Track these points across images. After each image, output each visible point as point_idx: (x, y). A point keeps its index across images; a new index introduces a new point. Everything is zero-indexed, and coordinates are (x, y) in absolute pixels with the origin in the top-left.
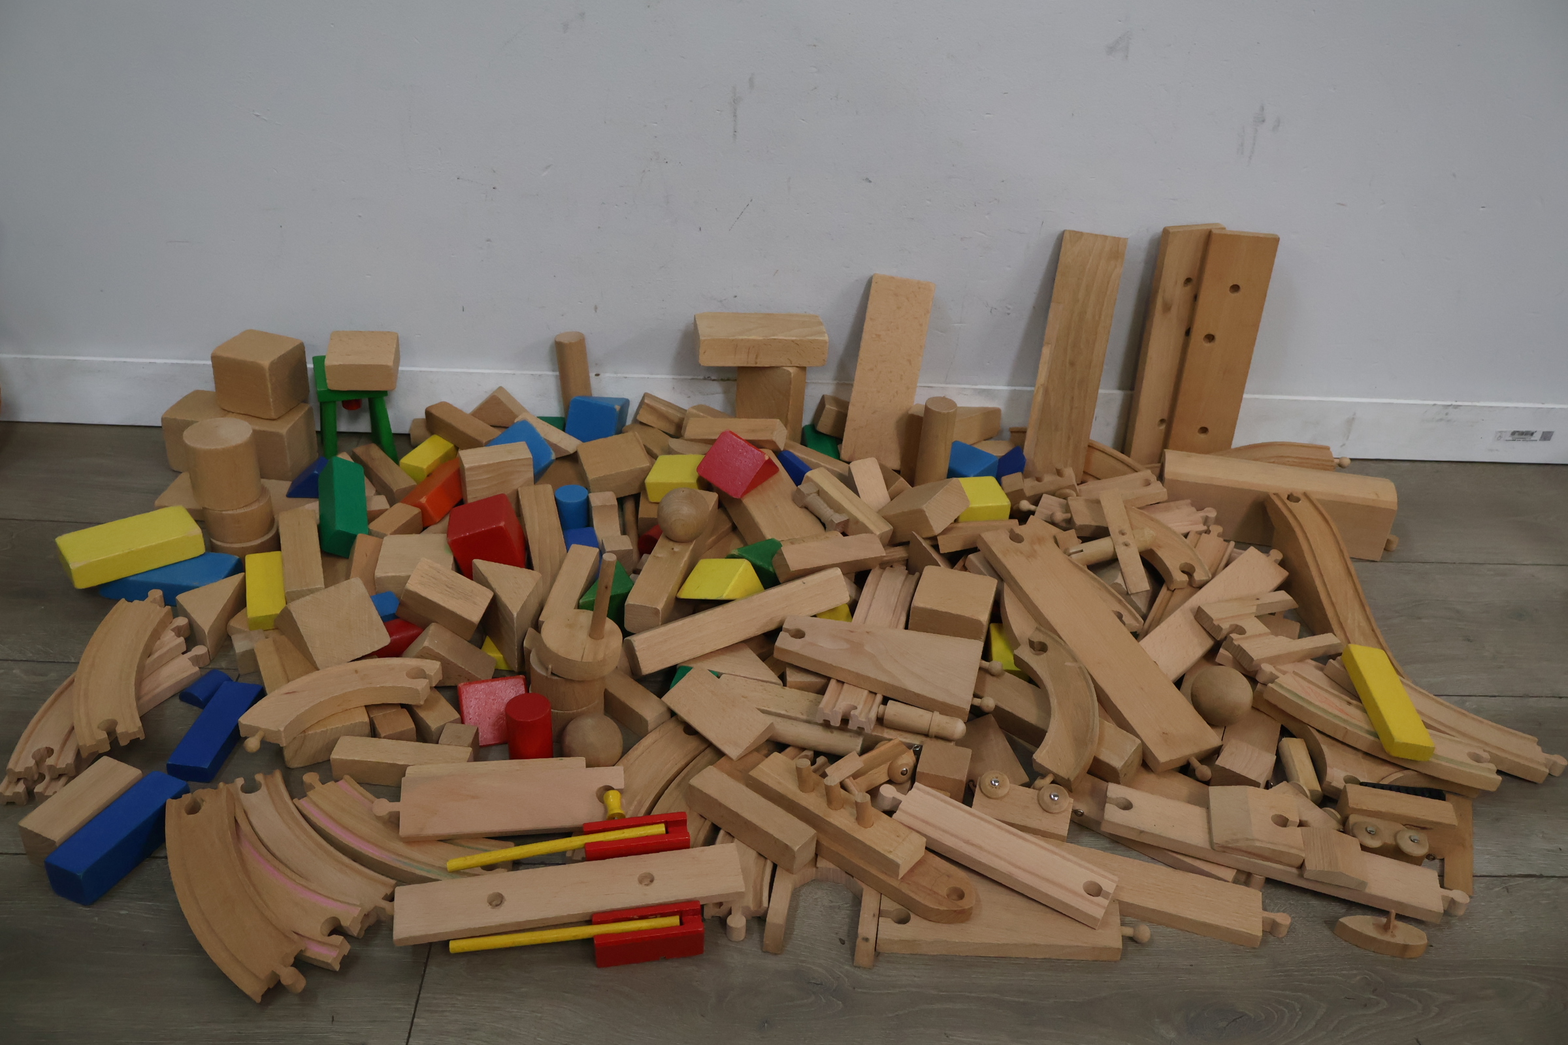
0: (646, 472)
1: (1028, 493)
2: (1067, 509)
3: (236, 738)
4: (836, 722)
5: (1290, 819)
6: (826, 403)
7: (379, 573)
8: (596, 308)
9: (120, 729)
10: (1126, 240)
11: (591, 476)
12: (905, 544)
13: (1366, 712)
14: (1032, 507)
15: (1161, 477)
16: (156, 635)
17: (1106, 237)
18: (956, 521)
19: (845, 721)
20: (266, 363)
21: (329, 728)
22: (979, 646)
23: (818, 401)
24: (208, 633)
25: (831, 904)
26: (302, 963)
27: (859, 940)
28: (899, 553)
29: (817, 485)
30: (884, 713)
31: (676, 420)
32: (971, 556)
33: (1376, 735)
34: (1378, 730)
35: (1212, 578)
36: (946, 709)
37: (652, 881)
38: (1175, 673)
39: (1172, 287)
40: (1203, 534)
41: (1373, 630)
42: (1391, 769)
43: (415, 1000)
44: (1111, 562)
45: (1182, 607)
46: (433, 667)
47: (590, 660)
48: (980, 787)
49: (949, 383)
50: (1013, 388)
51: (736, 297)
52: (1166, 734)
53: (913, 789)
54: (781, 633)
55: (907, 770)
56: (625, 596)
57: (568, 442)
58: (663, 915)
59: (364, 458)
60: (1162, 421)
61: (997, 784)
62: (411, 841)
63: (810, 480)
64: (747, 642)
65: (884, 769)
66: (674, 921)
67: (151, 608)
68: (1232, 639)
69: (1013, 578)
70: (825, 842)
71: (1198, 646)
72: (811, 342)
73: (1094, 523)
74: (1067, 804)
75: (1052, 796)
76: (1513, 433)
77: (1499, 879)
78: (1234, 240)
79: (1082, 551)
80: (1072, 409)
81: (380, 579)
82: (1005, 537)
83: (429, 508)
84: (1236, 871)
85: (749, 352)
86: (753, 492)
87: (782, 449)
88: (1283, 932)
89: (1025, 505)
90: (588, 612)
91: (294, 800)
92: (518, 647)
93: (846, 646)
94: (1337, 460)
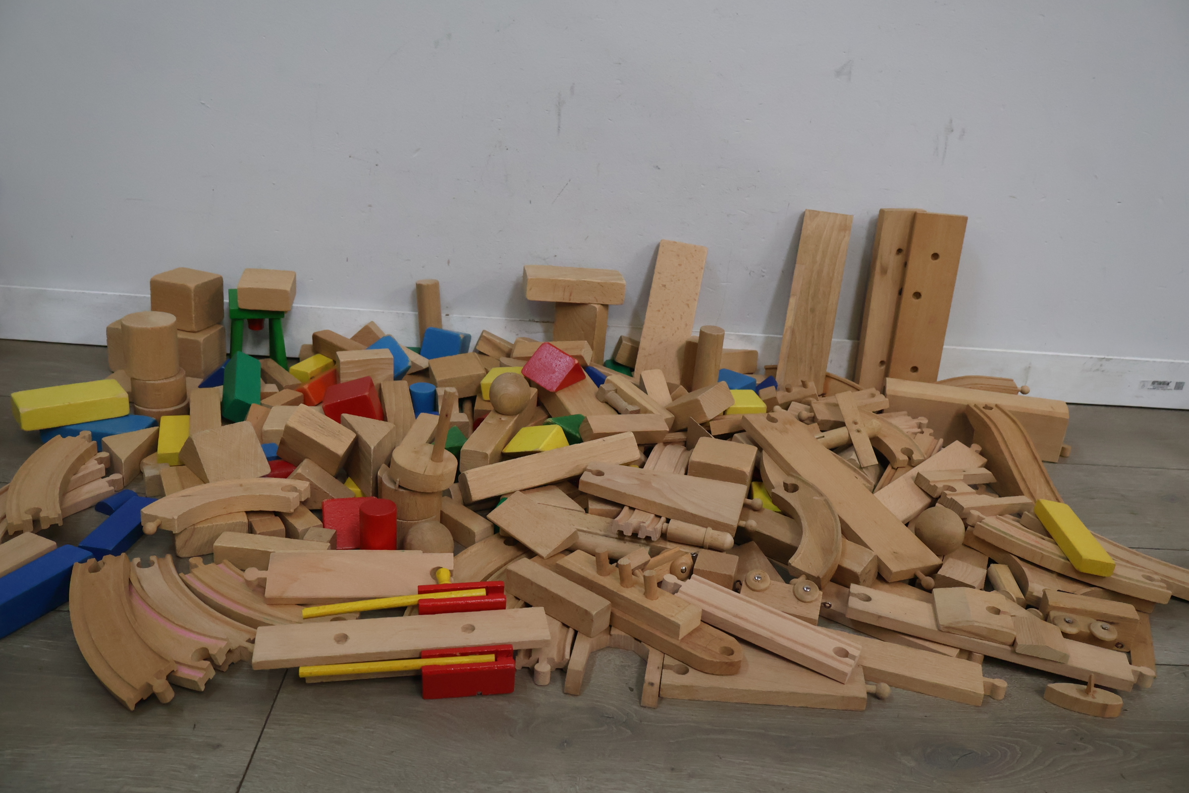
0: (481, 376)
1: (780, 401)
2: (812, 410)
4: (628, 534)
5: (1001, 610)
6: (623, 341)
7: (267, 428)
8: (449, 262)
9: (43, 515)
10: (851, 216)
11: (439, 380)
12: (684, 430)
13: (1057, 545)
15: (883, 391)
17: (837, 214)
18: (724, 413)
19: (636, 533)
20: (192, 286)
21: (215, 524)
22: (745, 490)
23: (616, 341)
24: (125, 465)
25: (623, 664)
26: (173, 681)
27: (645, 685)
28: (680, 436)
29: (615, 385)
30: (667, 529)
31: (507, 348)
32: (736, 435)
33: (1067, 558)
34: (1068, 554)
35: (927, 459)
36: (717, 526)
37: (473, 630)
38: (904, 517)
39: (887, 256)
40: (918, 435)
42: (1080, 586)
43: (267, 715)
44: (847, 445)
45: (905, 475)
46: (303, 485)
47: (431, 474)
48: (746, 584)
50: (767, 335)
51: (556, 256)
52: (897, 553)
53: (691, 579)
54: (584, 474)
55: (685, 568)
56: (461, 445)
57: (422, 362)
58: (482, 654)
59: (264, 367)
60: (882, 363)
61: (759, 580)
62: (273, 602)
63: (608, 383)
64: (557, 484)
65: (667, 566)
66: (491, 658)
67: (82, 442)
68: (946, 495)
69: (770, 446)
70: (618, 613)
71: (916, 503)
72: (613, 284)
73: (832, 418)
74: (817, 596)
75: (805, 589)
76: (1154, 383)
77: (1177, 667)
78: (933, 218)
79: (824, 437)
80: (813, 345)
81: (267, 431)
82: (763, 419)
83: (310, 395)
84: (959, 650)
85: (564, 291)
86: (565, 389)
87: (588, 364)
88: (1001, 695)
89: (778, 409)
90: (431, 447)
91: (180, 574)
92: (373, 477)
93: (636, 482)
94: (1019, 387)
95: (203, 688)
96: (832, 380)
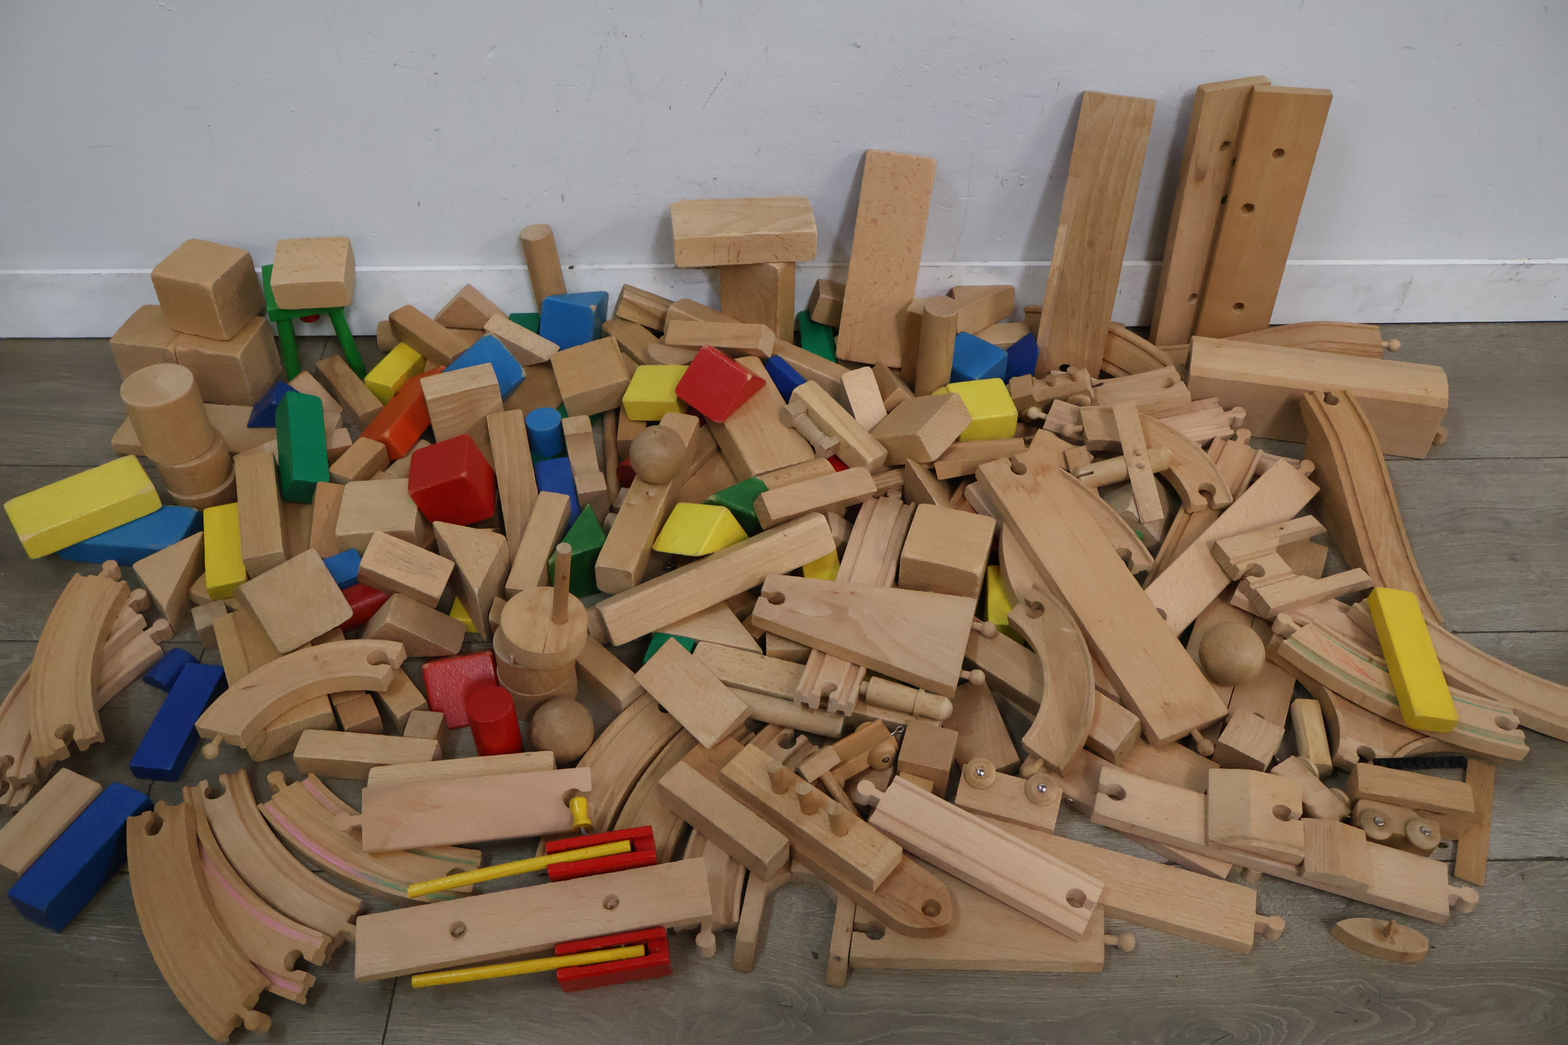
0: (623, 388)
1: (1038, 399)
2: (1079, 422)
3: (195, 741)
4: (815, 704)
5: (1292, 810)
6: (821, 292)
7: (340, 532)
8: (563, 198)
9: (77, 737)
10: (1155, 102)
11: (565, 395)
12: (901, 467)
14: (1042, 415)
15: (1184, 369)
16: (113, 614)
17: (1131, 100)
18: (957, 440)
19: (825, 699)
20: (209, 284)
21: (291, 723)
22: (972, 604)
23: (811, 287)
24: (167, 608)
25: (806, 911)
26: (267, 1002)
27: (831, 959)
28: (893, 478)
29: (805, 403)
30: (867, 689)
31: (659, 314)
32: (971, 487)
33: (1395, 700)
34: (1397, 697)
35: (1234, 500)
36: (932, 688)
37: (618, 902)
38: (1182, 627)
39: (1207, 152)
40: (1229, 440)
41: (1407, 557)
42: (1410, 737)
43: (382, 1033)
44: (1124, 484)
45: (1198, 541)
46: (395, 650)
47: (553, 651)
48: (965, 776)
49: (957, 261)
50: (1027, 264)
51: (715, 178)
52: (1168, 704)
53: (893, 784)
54: (759, 597)
55: (888, 757)
56: (595, 554)
57: (542, 347)
58: (628, 945)
59: (327, 374)
60: (1194, 296)
61: (982, 773)
62: (375, 854)
63: (798, 397)
64: (729, 603)
65: (864, 757)
66: (639, 951)
67: (106, 583)
68: (1249, 583)
69: (1012, 520)
70: (799, 849)
71: (1210, 586)
72: (798, 235)
73: (1108, 439)
74: (1056, 792)
75: (1040, 787)
77: (1515, 863)
78: (1280, 98)
79: (1092, 473)
80: (1090, 293)
81: (340, 537)
82: (1005, 466)
83: (394, 443)
84: (1231, 865)
85: (730, 250)
86: (738, 412)
87: (769, 356)
88: (1276, 936)
89: (1035, 413)
90: (551, 590)
91: (258, 806)
92: (484, 620)
93: (828, 611)
94: (1385, 344)
95: (303, 1002)
96: (1118, 337)
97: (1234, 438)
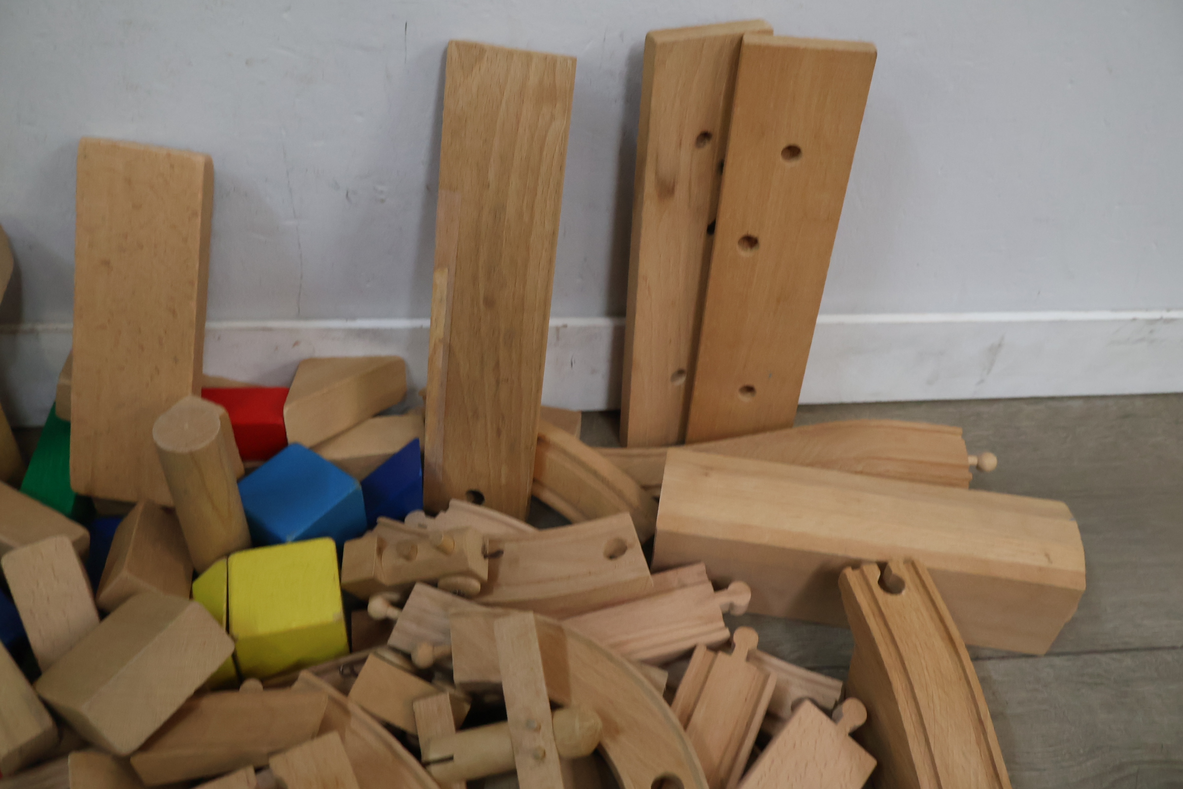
1: (387, 582)
2: (447, 632)
10: (574, 60)
14: (392, 612)
17: (528, 56)
18: (203, 689)
39: (673, 149)
40: (721, 655)
60: (680, 372)
78: (786, 57)
79: (451, 759)
89: (378, 607)
94: (973, 460)
97: (727, 646)
